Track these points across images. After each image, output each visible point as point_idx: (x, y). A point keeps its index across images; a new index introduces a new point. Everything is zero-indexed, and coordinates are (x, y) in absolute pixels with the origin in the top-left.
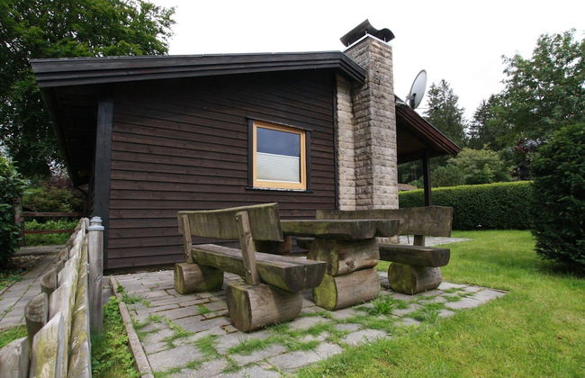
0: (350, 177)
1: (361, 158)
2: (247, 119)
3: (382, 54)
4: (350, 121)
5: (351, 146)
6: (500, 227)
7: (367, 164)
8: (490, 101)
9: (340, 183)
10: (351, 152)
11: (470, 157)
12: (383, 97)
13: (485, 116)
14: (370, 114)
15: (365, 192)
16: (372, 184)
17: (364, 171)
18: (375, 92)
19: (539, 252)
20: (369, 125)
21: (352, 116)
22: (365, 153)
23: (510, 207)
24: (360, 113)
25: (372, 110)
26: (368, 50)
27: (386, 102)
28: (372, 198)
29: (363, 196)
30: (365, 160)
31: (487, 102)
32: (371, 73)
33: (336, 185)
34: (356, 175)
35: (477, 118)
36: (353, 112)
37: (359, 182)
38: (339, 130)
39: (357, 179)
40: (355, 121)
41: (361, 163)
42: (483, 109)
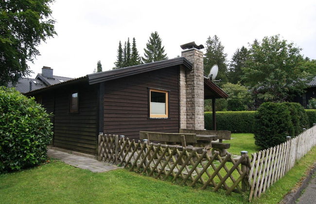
0: (184, 111)
1: (189, 103)
2: (148, 88)
3: (199, 56)
4: (185, 86)
5: (185, 97)
6: (244, 132)
7: (192, 106)
8: (242, 50)
9: (181, 114)
10: (185, 100)
11: (231, 88)
12: (199, 76)
13: (239, 59)
14: (194, 84)
15: (191, 118)
16: (194, 115)
17: (191, 109)
18: (197, 74)
19: (256, 144)
20: (194, 89)
21: (185, 83)
22: (191, 101)
23: (249, 122)
24: (189, 83)
25: (195, 82)
26: (194, 55)
27: (200, 78)
28: (194, 121)
29: (190, 120)
30: (191, 104)
31: (240, 50)
32: (195, 65)
33: (179, 115)
34: (187, 110)
35: (234, 60)
36: (186, 82)
37: (188, 114)
38: (181, 90)
39: (187, 112)
40: (187, 86)
41: (190, 105)
42: (238, 54)
